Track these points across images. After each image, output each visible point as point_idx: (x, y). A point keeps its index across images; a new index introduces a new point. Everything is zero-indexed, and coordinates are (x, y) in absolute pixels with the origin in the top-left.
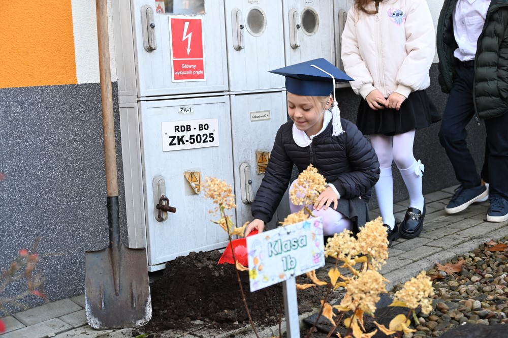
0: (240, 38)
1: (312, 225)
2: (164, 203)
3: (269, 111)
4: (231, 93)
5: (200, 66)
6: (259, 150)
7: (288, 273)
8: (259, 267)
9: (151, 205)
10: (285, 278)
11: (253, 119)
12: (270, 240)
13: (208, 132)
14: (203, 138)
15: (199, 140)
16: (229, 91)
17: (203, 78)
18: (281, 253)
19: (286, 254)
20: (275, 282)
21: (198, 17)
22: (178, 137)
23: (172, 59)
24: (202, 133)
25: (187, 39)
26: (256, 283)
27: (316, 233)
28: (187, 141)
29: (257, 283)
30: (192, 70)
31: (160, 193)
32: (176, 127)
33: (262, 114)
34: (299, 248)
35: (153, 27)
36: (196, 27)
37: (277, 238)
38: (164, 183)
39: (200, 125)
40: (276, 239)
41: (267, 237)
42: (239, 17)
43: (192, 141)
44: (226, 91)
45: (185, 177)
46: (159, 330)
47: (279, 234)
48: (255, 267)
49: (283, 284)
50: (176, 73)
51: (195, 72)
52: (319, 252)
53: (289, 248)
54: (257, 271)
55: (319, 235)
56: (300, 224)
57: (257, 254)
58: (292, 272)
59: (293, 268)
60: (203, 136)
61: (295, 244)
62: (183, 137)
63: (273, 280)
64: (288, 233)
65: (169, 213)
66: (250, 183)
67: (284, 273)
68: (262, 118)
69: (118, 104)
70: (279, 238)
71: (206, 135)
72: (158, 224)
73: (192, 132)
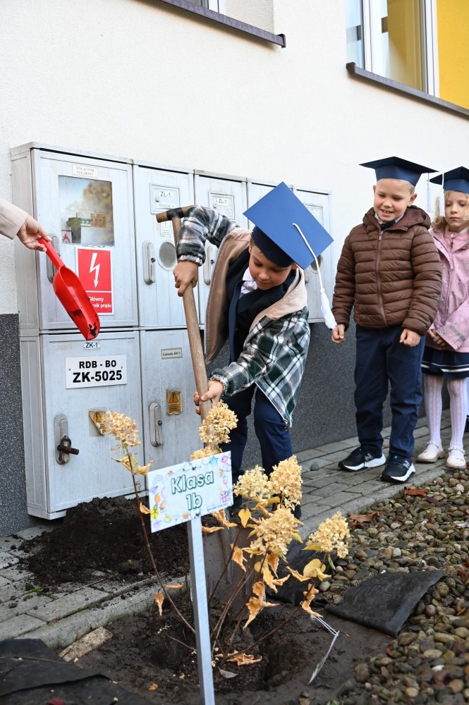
0: (151, 271)
1: (220, 460)
2: (66, 444)
3: (181, 348)
4: (141, 328)
5: (108, 299)
6: (170, 389)
7: (194, 512)
8: (161, 504)
9: (52, 446)
10: (190, 518)
11: (163, 357)
12: (173, 476)
13: (115, 369)
14: (110, 375)
15: (105, 378)
16: (139, 326)
17: (111, 312)
18: (185, 490)
19: (191, 492)
20: (179, 522)
21: (107, 248)
22: (83, 373)
24: (108, 370)
25: (95, 271)
26: (157, 523)
27: (224, 469)
28: (93, 378)
29: (159, 523)
30: (100, 303)
31: (61, 433)
32: (80, 362)
33: (173, 352)
34: (205, 485)
36: (104, 259)
37: (181, 474)
38: (66, 423)
39: (106, 361)
41: (171, 473)
42: (151, 250)
43: (98, 378)
44: (135, 326)
45: (90, 416)
46: (56, 583)
47: (184, 470)
48: (156, 505)
49: (188, 524)
51: (102, 306)
52: (227, 490)
53: (194, 485)
54: (159, 510)
56: (207, 460)
57: (159, 490)
58: (197, 511)
59: (199, 507)
60: (110, 373)
61: (201, 481)
62: (88, 373)
63: (177, 520)
64: (194, 469)
65: (71, 455)
66: (160, 424)
67: (189, 512)
68: (174, 356)
69: (18, 337)
70: (183, 473)
71: (113, 372)
72: (58, 467)
73: (99, 368)
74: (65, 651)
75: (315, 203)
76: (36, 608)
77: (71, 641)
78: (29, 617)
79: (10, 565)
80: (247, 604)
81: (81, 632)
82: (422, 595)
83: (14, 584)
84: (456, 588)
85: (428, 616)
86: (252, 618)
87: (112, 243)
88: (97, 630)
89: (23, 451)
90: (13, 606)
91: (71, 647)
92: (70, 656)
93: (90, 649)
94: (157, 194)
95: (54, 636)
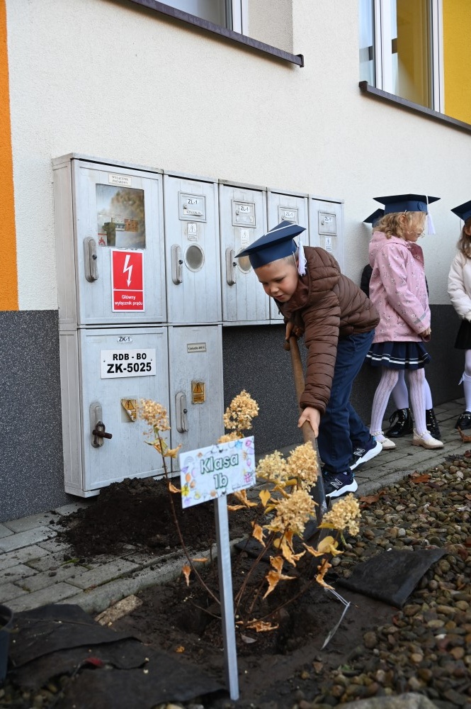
0: (179, 272)
1: (244, 444)
2: (100, 429)
3: (205, 343)
4: (169, 324)
5: (139, 297)
6: (195, 381)
7: (220, 491)
8: (192, 483)
9: (87, 430)
10: (216, 496)
11: (189, 351)
12: (203, 458)
13: (145, 362)
14: (141, 367)
15: (136, 369)
16: (167, 323)
17: (142, 309)
18: (213, 471)
19: (218, 472)
20: (207, 499)
21: (139, 251)
22: (116, 365)
23: (113, 290)
24: (139, 362)
25: (128, 271)
26: (187, 500)
27: (248, 452)
28: (125, 369)
29: (190, 499)
30: (132, 300)
31: (96, 419)
32: (114, 355)
33: (198, 346)
34: (231, 467)
35: (95, 258)
36: (137, 261)
37: (209, 455)
38: (101, 410)
39: (138, 354)
40: (209, 457)
41: (200, 455)
42: (179, 253)
43: (130, 369)
44: (164, 323)
45: (122, 404)
46: (91, 554)
47: (212, 452)
48: (187, 484)
49: (215, 501)
51: (134, 304)
52: (250, 471)
53: (221, 466)
54: (189, 488)
55: (251, 454)
56: (232, 443)
57: (189, 470)
58: (223, 490)
59: (225, 486)
60: (141, 365)
61: (228, 462)
62: (121, 365)
63: (205, 497)
64: (221, 451)
65: (105, 439)
66: (185, 412)
67: (216, 491)
68: (198, 350)
69: (58, 331)
70: (211, 455)
71: (144, 364)
72: (93, 450)
73: (130, 361)
74: (100, 616)
75: (329, 211)
76: (73, 577)
77: (106, 607)
78: (67, 585)
79: (50, 538)
80: (267, 577)
81: (114, 599)
82: (425, 571)
83: (53, 555)
84: (457, 565)
85: (431, 590)
86: (271, 589)
87: (143, 245)
88: (128, 598)
89: (62, 435)
90: (53, 575)
91: (105, 612)
92: (104, 621)
93: (122, 614)
94: (185, 201)
95: (90, 602)
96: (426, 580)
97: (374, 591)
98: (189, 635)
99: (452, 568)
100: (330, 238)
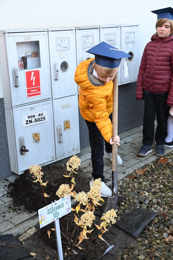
0: (57, 75)
1: (66, 198)
2: (24, 148)
3: (70, 104)
4: (53, 99)
5: (39, 89)
6: (65, 120)
7: (56, 218)
8: (43, 219)
9: (18, 149)
10: (54, 220)
11: (62, 108)
13: (43, 117)
14: (40, 119)
16: (52, 98)
17: (40, 94)
18: (53, 212)
20: (51, 222)
21: (38, 69)
22: (30, 120)
23: (27, 89)
24: (40, 117)
25: (33, 79)
26: (42, 225)
27: (68, 201)
28: (34, 121)
30: (35, 92)
31: (22, 144)
32: (28, 116)
33: (67, 105)
34: (60, 208)
35: (17, 77)
36: (37, 74)
37: (51, 207)
38: (24, 140)
39: (39, 114)
41: (47, 208)
42: (57, 67)
43: (36, 121)
44: (51, 98)
45: (33, 136)
47: (52, 205)
49: (54, 222)
50: (28, 94)
51: (37, 93)
54: (43, 221)
57: (42, 215)
59: (58, 216)
60: (41, 118)
62: (32, 120)
63: (49, 222)
64: (56, 204)
65: (26, 152)
66: (61, 135)
67: (54, 218)
68: (67, 107)
69: (4, 107)
71: (42, 118)
72: (21, 156)
73: (36, 117)
74: (20, 237)
75: (131, 31)
76: (11, 218)
77: (23, 233)
78: (9, 222)
79: (4, 195)
80: (79, 237)
81: (26, 229)
82: (148, 223)
83: (5, 204)
84: (161, 220)
85: (149, 231)
86: (80, 242)
87: (40, 66)
88: (32, 228)
89: (8, 148)
90: (4, 216)
91: (23, 235)
92: (22, 239)
93: (29, 236)
94: (59, 42)
95: (17, 232)
96: (148, 227)
97: (127, 230)
98: (52, 250)
99: (159, 222)
100: (131, 44)
